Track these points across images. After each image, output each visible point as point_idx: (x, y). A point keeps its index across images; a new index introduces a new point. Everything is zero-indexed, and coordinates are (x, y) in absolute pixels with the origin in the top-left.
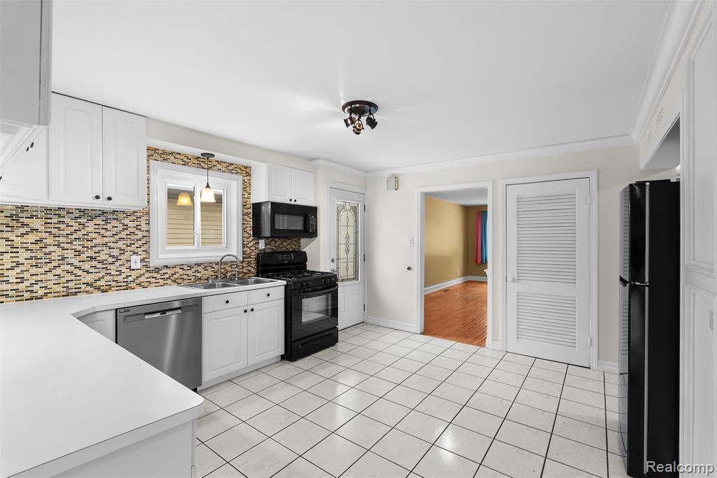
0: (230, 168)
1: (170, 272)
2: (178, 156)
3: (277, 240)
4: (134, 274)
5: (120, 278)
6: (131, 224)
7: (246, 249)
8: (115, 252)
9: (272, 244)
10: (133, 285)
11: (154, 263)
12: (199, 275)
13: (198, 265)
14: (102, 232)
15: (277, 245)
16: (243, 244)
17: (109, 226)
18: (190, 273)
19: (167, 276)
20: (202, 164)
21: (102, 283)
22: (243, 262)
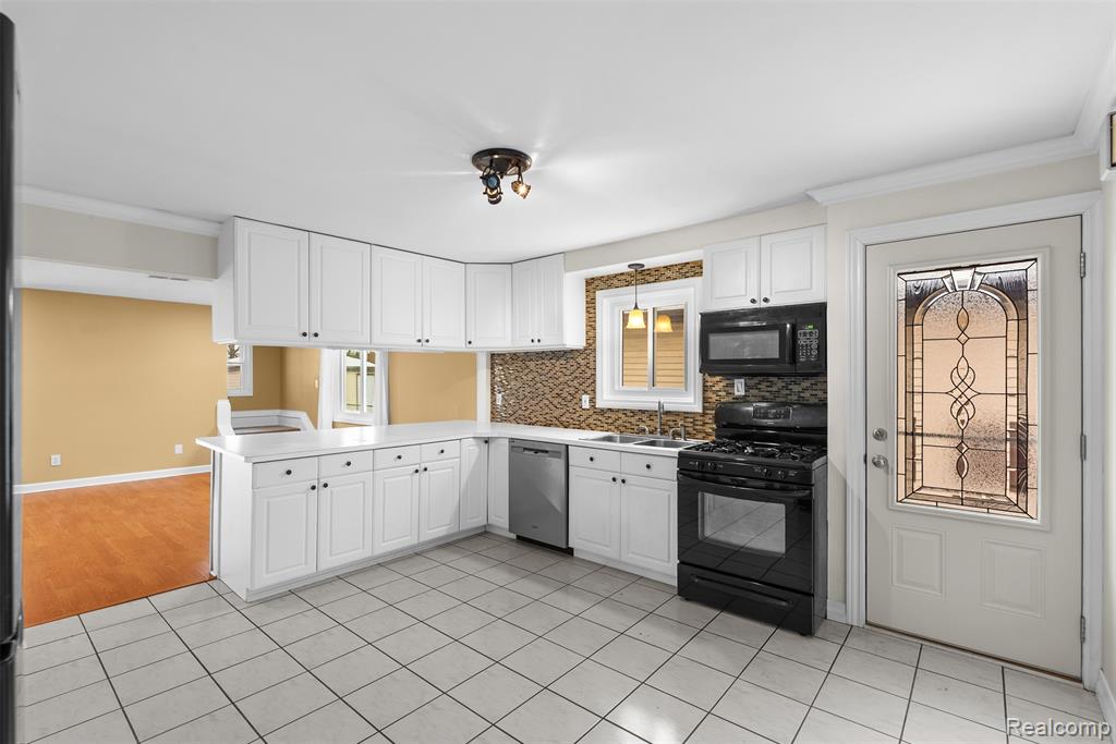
0: (685, 270)
1: (614, 416)
2: (623, 277)
3: (775, 379)
4: (585, 414)
5: (575, 416)
6: (583, 363)
7: (710, 394)
8: (572, 391)
9: (763, 386)
10: (583, 425)
11: (599, 404)
12: (642, 426)
13: (643, 412)
14: (564, 370)
15: (774, 389)
16: (704, 386)
17: (568, 366)
18: (633, 420)
19: (610, 421)
20: (648, 278)
21: (564, 419)
22: (704, 414)
